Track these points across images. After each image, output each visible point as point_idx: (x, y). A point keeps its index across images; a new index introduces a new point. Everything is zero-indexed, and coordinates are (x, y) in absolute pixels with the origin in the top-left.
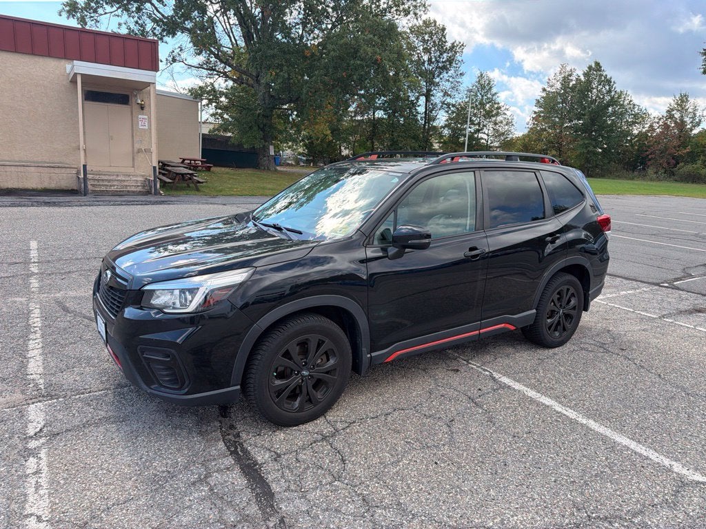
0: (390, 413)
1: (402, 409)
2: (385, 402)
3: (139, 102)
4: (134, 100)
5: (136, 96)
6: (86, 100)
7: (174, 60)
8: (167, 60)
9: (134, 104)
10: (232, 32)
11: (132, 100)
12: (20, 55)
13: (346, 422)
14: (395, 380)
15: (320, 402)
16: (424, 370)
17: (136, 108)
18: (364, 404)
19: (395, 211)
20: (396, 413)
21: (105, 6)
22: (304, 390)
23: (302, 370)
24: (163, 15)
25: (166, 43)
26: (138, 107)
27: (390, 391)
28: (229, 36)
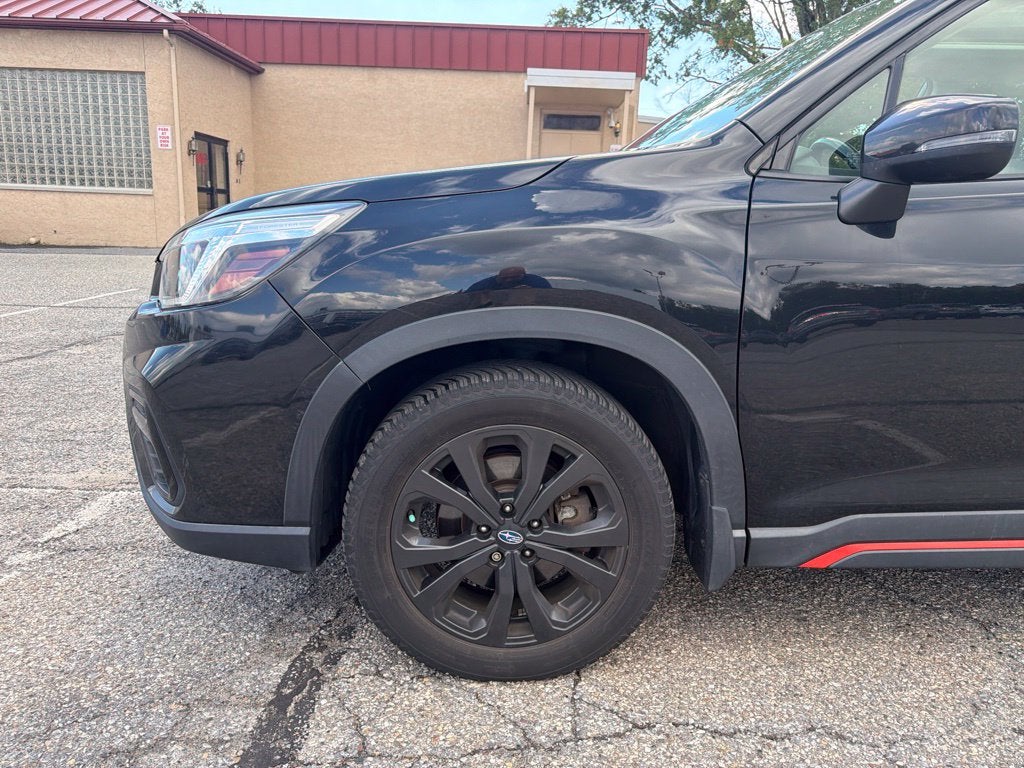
0: (788, 736)
1: (840, 737)
2: (791, 693)
3: (613, 125)
4: (606, 122)
5: (609, 116)
6: (545, 127)
7: (688, 74)
8: (677, 75)
9: (606, 129)
10: (784, 23)
11: (605, 124)
12: (473, 73)
13: (624, 718)
14: (865, 634)
15: (559, 634)
16: (984, 626)
17: (608, 133)
18: (719, 677)
19: (896, 72)
20: (809, 744)
21: (602, 9)
22: (505, 587)
23: (501, 526)
24: (677, 9)
25: (677, 47)
26: (612, 131)
27: (829, 662)
28: (780, 31)
